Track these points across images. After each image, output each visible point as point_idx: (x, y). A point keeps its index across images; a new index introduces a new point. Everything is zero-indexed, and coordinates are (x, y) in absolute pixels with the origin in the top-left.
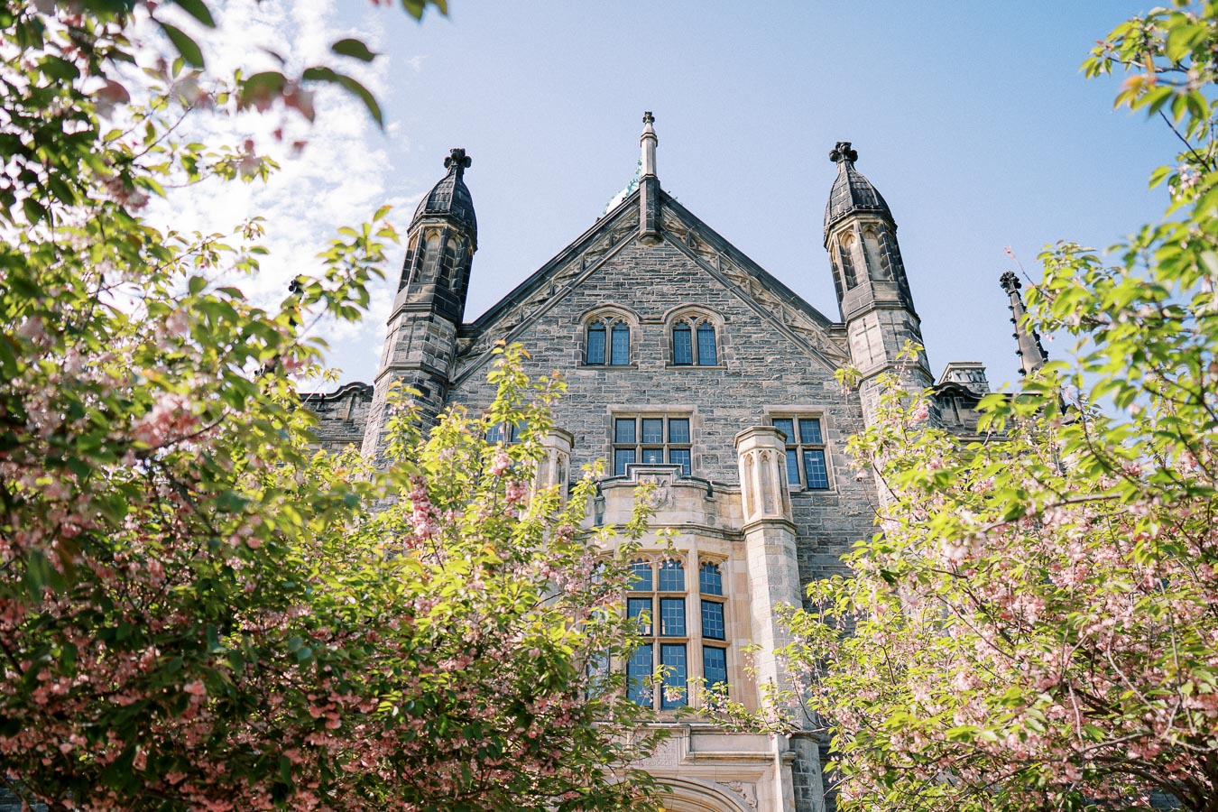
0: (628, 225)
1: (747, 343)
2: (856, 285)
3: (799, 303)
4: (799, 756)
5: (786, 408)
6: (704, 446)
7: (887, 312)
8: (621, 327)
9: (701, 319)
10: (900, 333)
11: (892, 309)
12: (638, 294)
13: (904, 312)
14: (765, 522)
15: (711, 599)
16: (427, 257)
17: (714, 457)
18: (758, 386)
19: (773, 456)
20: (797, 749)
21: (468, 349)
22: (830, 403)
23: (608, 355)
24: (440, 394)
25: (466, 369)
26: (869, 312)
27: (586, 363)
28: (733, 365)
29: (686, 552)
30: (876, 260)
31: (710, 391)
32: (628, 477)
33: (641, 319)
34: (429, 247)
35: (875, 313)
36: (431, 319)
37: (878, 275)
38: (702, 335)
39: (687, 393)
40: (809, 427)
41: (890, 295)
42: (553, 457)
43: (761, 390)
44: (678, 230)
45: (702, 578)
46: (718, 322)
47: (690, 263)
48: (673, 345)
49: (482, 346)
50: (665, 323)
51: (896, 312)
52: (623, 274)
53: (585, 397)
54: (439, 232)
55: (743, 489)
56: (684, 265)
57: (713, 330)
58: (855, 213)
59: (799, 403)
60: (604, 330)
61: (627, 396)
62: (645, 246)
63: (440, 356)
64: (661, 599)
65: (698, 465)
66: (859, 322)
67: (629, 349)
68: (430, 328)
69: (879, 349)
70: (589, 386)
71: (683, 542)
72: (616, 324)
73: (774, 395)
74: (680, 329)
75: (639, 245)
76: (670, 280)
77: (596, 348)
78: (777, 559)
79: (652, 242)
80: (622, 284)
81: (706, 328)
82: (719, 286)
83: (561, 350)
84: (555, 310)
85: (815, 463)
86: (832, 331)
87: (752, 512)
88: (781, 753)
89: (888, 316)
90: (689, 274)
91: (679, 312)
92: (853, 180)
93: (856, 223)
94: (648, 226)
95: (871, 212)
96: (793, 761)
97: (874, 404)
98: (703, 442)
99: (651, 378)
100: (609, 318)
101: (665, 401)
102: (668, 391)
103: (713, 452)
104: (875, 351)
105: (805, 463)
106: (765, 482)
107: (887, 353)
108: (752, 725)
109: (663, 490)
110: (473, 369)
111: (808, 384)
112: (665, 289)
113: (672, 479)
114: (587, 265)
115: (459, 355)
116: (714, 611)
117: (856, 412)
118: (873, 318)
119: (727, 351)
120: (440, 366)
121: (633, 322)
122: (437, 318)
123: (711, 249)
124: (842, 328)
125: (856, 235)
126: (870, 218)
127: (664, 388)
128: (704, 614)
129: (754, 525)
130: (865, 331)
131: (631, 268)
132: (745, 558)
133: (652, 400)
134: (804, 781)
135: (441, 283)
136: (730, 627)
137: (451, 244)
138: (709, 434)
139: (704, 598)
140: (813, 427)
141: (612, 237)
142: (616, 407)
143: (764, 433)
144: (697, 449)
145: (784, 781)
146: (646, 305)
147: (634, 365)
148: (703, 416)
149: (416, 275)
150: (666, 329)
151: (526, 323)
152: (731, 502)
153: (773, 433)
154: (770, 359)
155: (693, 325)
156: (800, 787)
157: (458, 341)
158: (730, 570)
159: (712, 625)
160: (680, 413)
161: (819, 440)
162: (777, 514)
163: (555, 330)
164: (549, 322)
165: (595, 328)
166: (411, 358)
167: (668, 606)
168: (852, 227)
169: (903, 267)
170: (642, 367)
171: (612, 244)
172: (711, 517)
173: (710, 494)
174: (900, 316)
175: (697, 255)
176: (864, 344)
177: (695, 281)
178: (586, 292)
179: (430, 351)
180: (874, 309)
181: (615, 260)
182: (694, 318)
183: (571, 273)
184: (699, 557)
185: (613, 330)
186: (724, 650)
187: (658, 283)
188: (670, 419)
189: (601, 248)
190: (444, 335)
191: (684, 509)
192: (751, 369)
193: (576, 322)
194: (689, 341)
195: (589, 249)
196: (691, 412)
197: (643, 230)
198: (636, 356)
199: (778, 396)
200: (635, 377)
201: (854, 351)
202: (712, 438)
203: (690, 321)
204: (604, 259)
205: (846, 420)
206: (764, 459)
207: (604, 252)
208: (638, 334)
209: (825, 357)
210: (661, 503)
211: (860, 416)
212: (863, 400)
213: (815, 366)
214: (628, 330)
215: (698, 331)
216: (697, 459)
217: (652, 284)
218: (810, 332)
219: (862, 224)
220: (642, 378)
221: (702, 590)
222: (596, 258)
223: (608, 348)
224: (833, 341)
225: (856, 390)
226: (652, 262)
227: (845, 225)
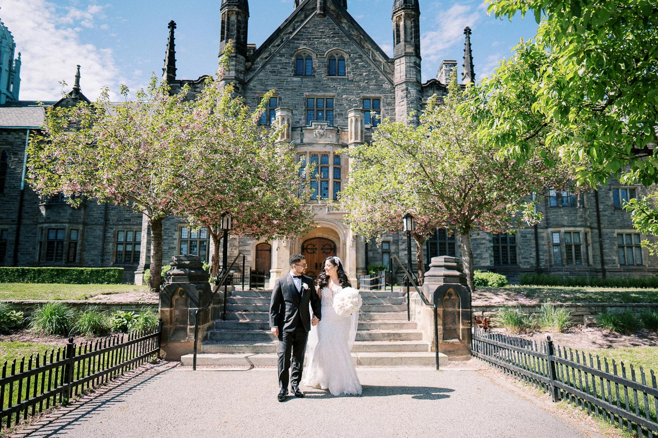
0: (312, 8)
1: (357, 67)
2: (400, 42)
3: (378, 49)
5: (368, 95)
6: (338, 110)
7: (408, 57)
8: (309, 58)
9: (340, 55)
10: (412, 67)
11: (410, 56)
12: (316, 43)
13: (415, 57)
14: (355, 143)
15: (337, 167)
16: (231, 25)
17: (342, 114)
18: (359, 86)
19: (359, 120)
21: (250, 67)
22: (384, 93)
23: (304, 71)
24: (242, 89)
25: (251, 76)
26: (402, 56)
27: (296, 75)
28: (351, 76)
29: (329, 152)
30: (409, 31)
31: (342, 87)
32: (311, 126)
33: (317, 55)
34: (231, 20)
36: (236, 57)
37: (409, 39)
38: (340, 62)
39: (333, 88)
40: (376, 102)
41: (410, 50)
42: (286, 119)
43: (360, 88)
44: (333, 10)
45: (334, 160)
46: (346, 56)
47: (337, 28)
48: (329, 67)
49: (256, 66)
50: (326, 57)
51: (412, 57)
52: (310, 33)
53: (296, 89)
54: (234, 13)
55: (349, 130)
56: (334, 29)
57: (344, 60)
58: (403, 8)
59: (373, 93)
60: (303, 59)
61: (311, 89)
62: (319, 19)
63: (241, 73)
64: (321, 167)
65: (336, 117)
66: (398, 60)
67: (313, 68)
68: (236, 61)
69: (404, 73)
70: (297, 85)
71: (328, 149)
72: (307, 56)
73: (364, 89)
74: (331, 59)
75: (316, 19)
76: (328, 37)
77: (300, 67)
79: (322, 17)
80: (310, 38)
81: (342, 59)
82: (348, 40)
83: (286, 69)
84: (284, 50)
86: (389, 62)
87: (351, 139)
89: (409, 59)
90: (337, 33)
91: (332, 52)
93: (403, 13)
94: (320, 8)
95: (411, 8)
97: (399, 95)
98: (338, 108)
99: (320, 82)
100: (305, 53)
101: (325, 91)
103: (341, 112)
104: (402, 74)
106: (356, 129)
107: (406, 75)
109: (323, 131)
110: (254, 77)
111: (377, 85)
112: (326, 41)
113: (326, 127)
114: (296, 27)
115: (248, 70)
116: (338, 171)
117: (393, 97)
118: (403, 60)
119: (349, 70)
120: (241, 77)
121: (314, 56)
122: (239, 56)
123: (345, 21)
124: (392, 62)
125: (403, 19)
126: (409, 11)
127: (325, 86)
128: (334, 172)
129: (351, 144)
130: (400, 65)
131: (313, 30)
133: (320, 91)
135: (238, 38)
136: (342, 176)
137: (240, 18)
138: (340, 105)
139: (335, 167)
140: (378, 102)
141: (306, 13)
142: (307, 94)
143: (357, 111)
144: (336, 111)
146: (319, 48)
147: (314, 76)
148: (339, 98)
149: (227, 35)
150: (326, 60)
151: (272, 56)
152: (345, 134)
153: (360, 111)
154: (364, 74)
155: (337, 57)
157: (246, 64)
158: (343, 158)
159: (337, 175)
160: (330, 96)
161: (379, 107)
162: (359, 141)
163: (284, 60)
164: (282, 56)
165: (299, 58)
166: (231, 75)
167: (324, 169)
168: (401, 15)
169: (419, 34)
170: (317, 77)
171: (306, 17)
172: (338, 141)
173: (338, 131)
174: (413, 59)
175: (339, 24)
176: (399, 70)
177: (338, 37)
178: (295, 42)
179: (237, 71)
180: (404, 56)
181: (307, 26)
182: (337, 54)
183: (289, 31)
184: (334, 154)
185: (306, 59)
186: (340, 182)
187: (324, 38)
188: (327, 99)
189: (301, 19)
190: (241, 63)
191: (329, 138)
192: (357, 78)
193: (292, 55)
194: (335, 64)
195: (296, 20)
196: (334, 96)
197: (318, 11)
198: (315, 72)
199: (366, 90)
200: (314, 81)
201: (396, 72)
202: (342, 107)
203: (336, 56)
204: (302, 25)
205: (389, 100)
206: (356, 120)
207: (302, 21)
208: (316, 62)
209: (385, 73)
210: (322, 136)
211: (394, 99)
212: (396, 93)
213: (381, 77)
214: (312, 59)
215: (339, 60)
216: (336, 115)
217: (321, 38)
218: (381, 62)
219: (405, 14)
220: (317, 81)
221: (334, 164)
222: (299, 24)
223: (304, 68)
224: (389, 67)
225: (394, 88)
226: (322, 27)
227: (399, 13)
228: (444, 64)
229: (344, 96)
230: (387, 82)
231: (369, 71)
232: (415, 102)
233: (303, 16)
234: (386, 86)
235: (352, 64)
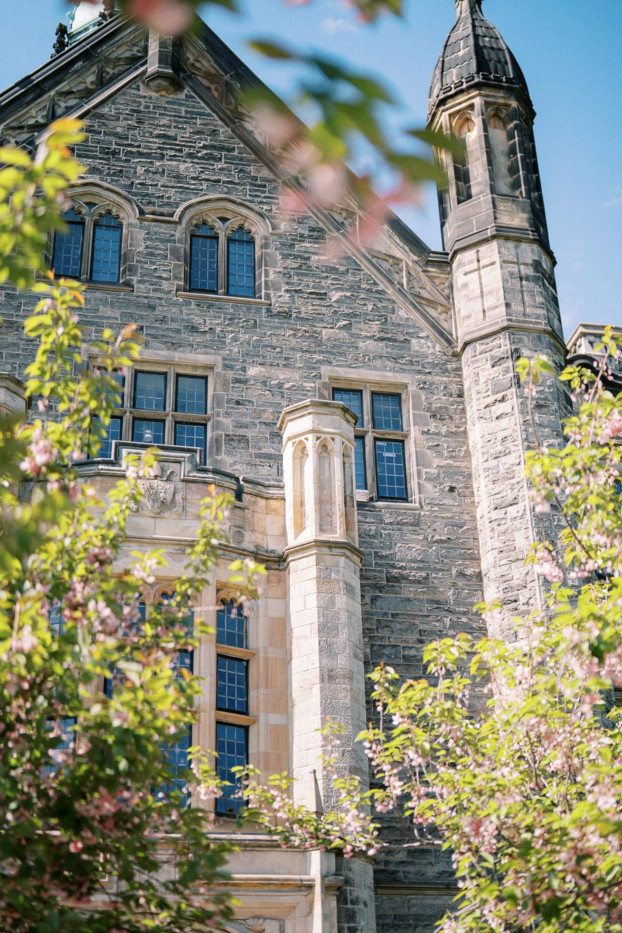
0: (127, 54)
1: (304, 268)
2: (469, 197)
4: (347, 882)
5: (353, 374)
6: (228, 422)
7: (511, 245)
8: (109, 221)
9: (234, 223)
10: (527, 278)
11: (520, 240)
12: (140, 170)
13: (535, 247)
14: (319, 544)
15: (231, 654)
17: (243, 439)
18: (314, 337)
19: (336, 447)
20: (344, 872)
22: (419, 372)
23: (86, 265)
26: (486, 241)
28: (281, 299)
29: (198, 583)
30: (503, 162)
31: (243, 337)
32: (117, 462)
33: (142, 212)
35: (494, 244)
37: (503, 187)
38: (235, 248)
39: (208, 337)
40: (384, 405)
41: (518, 219)
43: (319, 344)
44: (208, 75)
45: (220, 622)
46: (260, 229)
47: (224, 131)
48: (190, 260)
50: (180, 222)
51: (524, 246)
52: (116, 135)
55: (288, 492)
56: (214, 133)
57: (251, 242)
58: (477, 86)
59: (375, 368)
60: (82, 223)
62: (154, 94)
65: (219, 450)
66: (470, 255)
67: (123, 258)
69: (496, 299)
71: (193, 566)
72: (101, 215)
73: (336, 351)
74: (201, 235)
75: (143, 91)
76: (190, 155)
77: (68, 251)
78: (332, 602)
79: (165, 89)
80: (114, 153)
81: (242, 238)
85: (389, 460)
86: (428, 263)
87: (300, 528)
88: (324, 877)
89: (513, 251)
90: (222, 148)
91: (204, 207)
92: (480, 31)
93: (478, 101)
94: (162, 60)
95: (500, 88)
96: (339, 889)
97: (482, 380)
98: (228, 414)
99: (152, 308)
100: (90, 205)
101: (174, 346)
102: (178, 331)
103: (241, 432)
104: (489, 302)
105: (377, 458)
106: (322, 484)
107: (508, 305)
108: (321, 836)
109: (169, 487)
111: (389, 339)
112: (182, 167)
113: (184, 470)
114: (59, 111)
116: (234, 671)
117: (454, 388)
118: (491, 252)
119: (272, 276)
121: (129, 215)
124: (444, 262)
125: (477, 120)
126: (500, 97)
127: (174, 326)
128: (220, 676)
129: (303, 548)
130: (478, 269)
131: (130, 128)
132: (285, 596)
133: (155, 344)
134: (351, 916)
136: (257, 696)
138: (238, 403)
139: (222, 651)
140: (390, 406)
141: (101, 72)
142: (95, 349)
143: (324, 410)
144: (217, 426)
145: (325, 917)
146: (151, 190)
147: (128, 284)
148: (230, 374)
150: (179, 232)
152: (268, 511)
153: (339, 412)
154: (335, 296)
155: (222, 232)
156: (346, 925)
158: (261, 611)
159: (231, 693)
160: (195, 367)
161: (398, 426)
162: (338, 535)
165: (67, 218)
168: (472, 107)
169: (538, 179)
170: (140, 288)
171: (102, 83)
173: (238, 495)
174: (530, 252)
175: (232, 118)
176: (474, 287)
177: (230, 160)
180: (494, 237)
181: (105, 110)
182: (224, 220)
183: (32, 122)
184: (218, 590)
185: (97, 224)
186: (246, 728)
187: (172, 158)
188: (178, 375)
189: (82, 87)
191: (199, 516)
192: (306, 309)
194: (214, 255)
195: (62, 88)
196: (211, 368)
197: (152, 67)
198: (131, 270)
199: (343, 354)
200: (128, 303)
201: (458, 297)
202: (242, 409)
203: (218, 224)
204: (87, 107)
205: (439, 400)
206: (324, 449)
207: (88, 94)
208: (136, 236)
209: (418, 301)
210: (165, 506)
211: (461, 395)
212: (466, 372)
213: (402, 313)
214: (120, 226)
215: (230, 240)
216: (217, 441)
217: (162, 157)
218: (397, 261)
219: (487, 104)
220: (138, 306)
221: (220, 639)
222: (72, 102)
223: (87, 253)
224: (431, 278)
225: (457, 356)
226: (164, 121)
227: (461, 102)
228: (584, 335)
229: (253, 371)
230: (427, 331)
231: (355, 288)
232: (555, 406)
233: (91, 78)
234: (426, 346)
235: (285, 257)
